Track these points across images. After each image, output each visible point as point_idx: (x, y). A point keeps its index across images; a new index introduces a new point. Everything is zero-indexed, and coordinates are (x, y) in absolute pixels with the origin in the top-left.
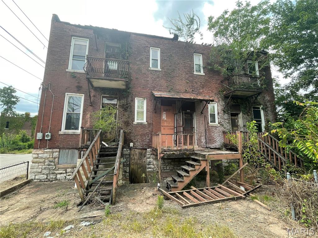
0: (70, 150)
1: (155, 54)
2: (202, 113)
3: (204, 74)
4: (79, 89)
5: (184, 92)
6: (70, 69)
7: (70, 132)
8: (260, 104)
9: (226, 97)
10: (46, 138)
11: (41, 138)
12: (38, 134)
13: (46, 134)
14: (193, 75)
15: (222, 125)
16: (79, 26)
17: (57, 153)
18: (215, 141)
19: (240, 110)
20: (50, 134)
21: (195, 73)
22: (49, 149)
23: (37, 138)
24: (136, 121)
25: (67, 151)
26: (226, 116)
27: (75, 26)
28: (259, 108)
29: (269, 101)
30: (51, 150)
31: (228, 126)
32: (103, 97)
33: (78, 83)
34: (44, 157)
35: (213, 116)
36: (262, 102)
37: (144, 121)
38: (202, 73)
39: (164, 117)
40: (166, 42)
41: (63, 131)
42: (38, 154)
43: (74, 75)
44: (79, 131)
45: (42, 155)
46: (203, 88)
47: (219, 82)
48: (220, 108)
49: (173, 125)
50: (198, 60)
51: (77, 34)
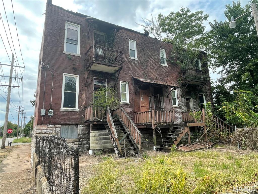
0: (70, 126)
1: (133, 45)
2: (168, 97)
3: (167, 66)
4: (74, 71)
5: (155, 79)
6: (65, 51)
7: (70, 109)
8: (203, 92)
9: (183, 85)
10: (49, 115)
11: (44, 115)
12: (42, 110)
13: (49, 111)
14: (160, 66)
15: (181, 107)
16: (71, 12)
17: (59, 129)
18: (177, 120)
19: (191, 96)
20: (52, 111)
21: (162, 64)
22: (52, 124)
23: (41, 114)
24: (122, 102)
25: (67, 126)
26: (183, 100)
27: (68, 11)
28: (202, 95)
29: (208, 90)
30: (54, 126)
31: (184, 108)
32: (95, 79)
33: (74, 65)
34: (47, 132)
35: (174, 99)
37: (128, 101)
39: (142, 99)
40: (140, 36)
41: (63, 109)
42: (42, 130)
43: (70, 58)
44: (77, 109)
45: (46, 130)
46: (167, 77)
47: (177, 73)
48: (179, 94)
49: (148, 106)
50: (163, 54)
51: (70, 20)
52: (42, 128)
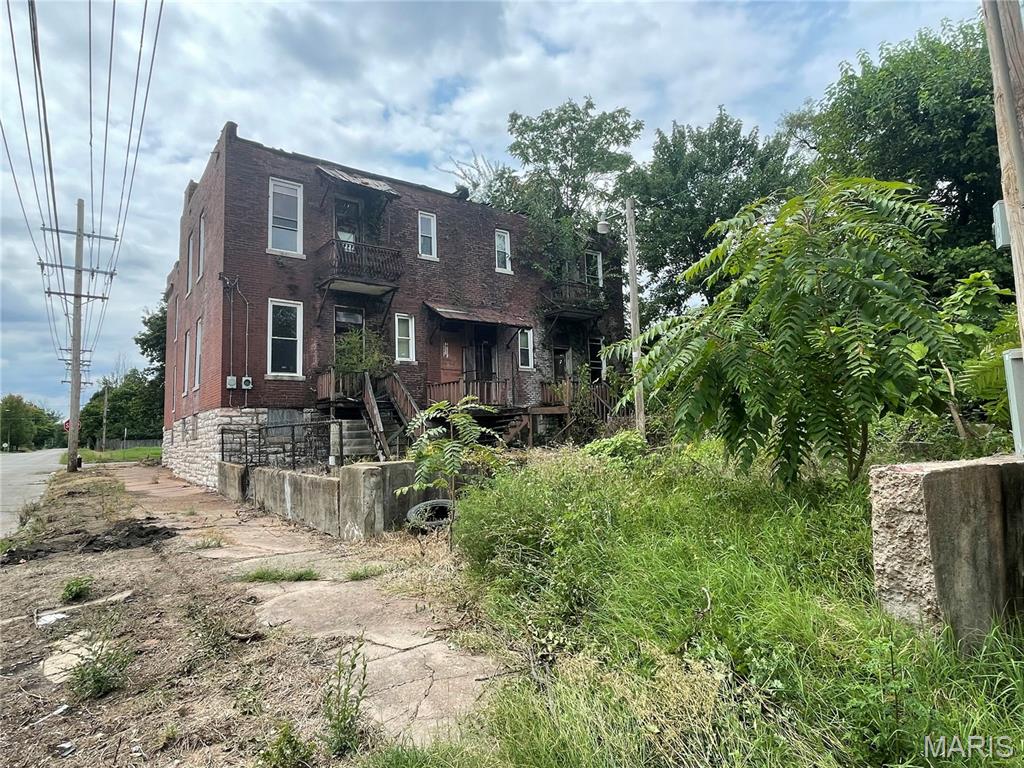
0: (286, 411)
1: (428, 226)
2: (508, 347)
3: (512, 273)
4: (293, 292)
5: (478, 307)
6: (271, 249)
7: (285, 375)
8: (601, 335)
9: (548, 319)
10: (244, 387)
11: (235, 387)
12: (229, 378)
13: (244, 379)
14: (493, 274)
15: (540, 370)
16: (281, 153)
17: (265, 416)
18: (528, 399)
19: (568, 345)
20: (250, 379)
21: (498, 270)
22: (249, 407)
23: (228, 387)
24: (398, 359)
25: (281, 411)
26: (546, 355)
27: (273, 151)
28: (599, 341)
29: (616, 329)
30: (253, 410)
31: (549, 373)
32: (337, 309)
33: (291, 278)
34: (242, 423)
35: (525, 353)
36: (604, 330)
37: (412, 358)
38: (508, 270)
39: (446, 353)
40: (447, 201)
41: (270, 374)
42: (231, 417)
43: (281, 263)
44: (299, 374)
45: (238, 419)
46: (510, 300)
47: (536, 289)
48: (537, 339)
49: (460, 367)
50: (503, 243)
51: (281, 173)
52: (230, 414)
